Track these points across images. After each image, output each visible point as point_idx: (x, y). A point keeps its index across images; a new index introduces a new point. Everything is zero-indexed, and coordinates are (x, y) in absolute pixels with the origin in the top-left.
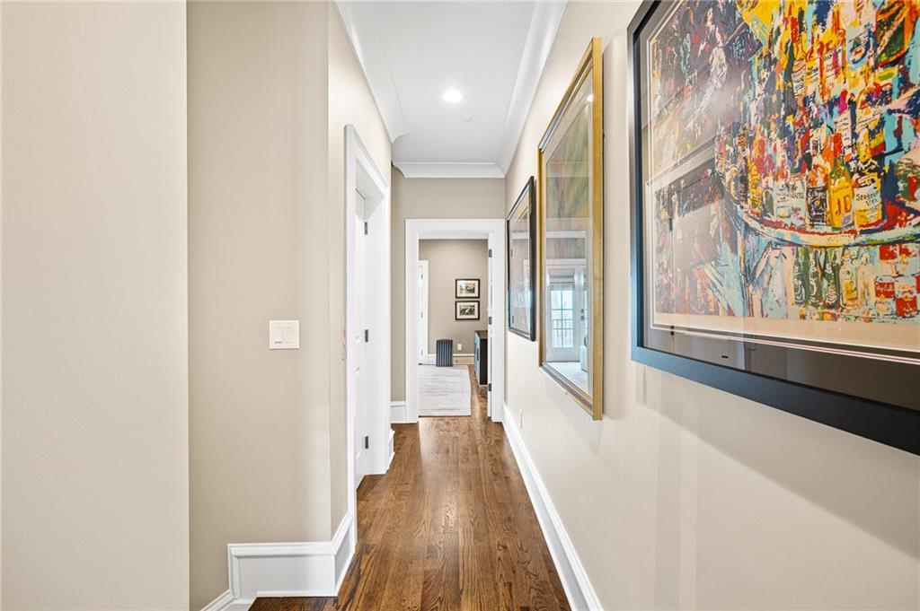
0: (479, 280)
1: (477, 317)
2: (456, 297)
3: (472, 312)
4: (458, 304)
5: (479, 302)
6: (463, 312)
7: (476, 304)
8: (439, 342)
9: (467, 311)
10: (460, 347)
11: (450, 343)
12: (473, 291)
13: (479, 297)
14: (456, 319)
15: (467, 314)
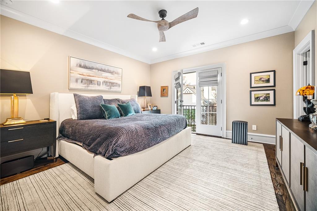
0: (274, 71)
1: (273, 103)
2: (251, 87)
3: (267, 98)
4: (253, 93)
5: (274, 90)
6: (257, 99)
7: (271, 93)
8: (235, 124)
9: (261, 98)
10: (254, 127)
11: (245, 124)
12: (268, 81)
13: (274, 86)
14: (251, 105)
15: (262, 101)
